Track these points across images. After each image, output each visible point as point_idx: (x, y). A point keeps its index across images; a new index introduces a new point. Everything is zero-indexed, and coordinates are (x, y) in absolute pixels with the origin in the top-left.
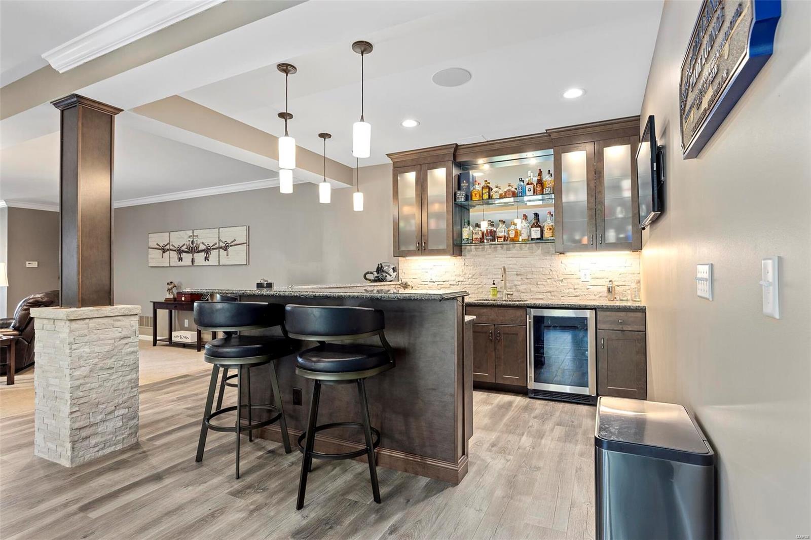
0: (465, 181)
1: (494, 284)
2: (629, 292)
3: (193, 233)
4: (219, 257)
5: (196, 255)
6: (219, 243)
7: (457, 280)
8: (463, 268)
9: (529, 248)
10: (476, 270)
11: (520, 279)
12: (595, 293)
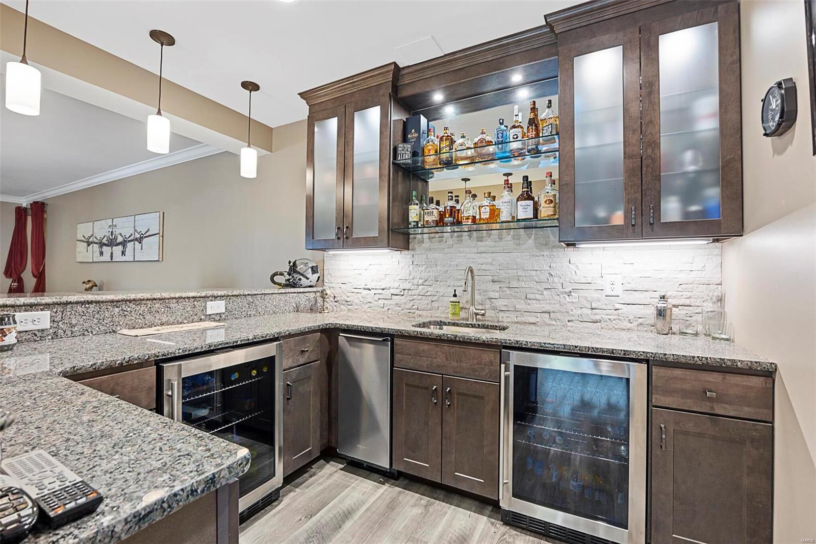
0: (413, 130)
1: (455, 296)
2: (699, 318)
3: (113, 222)
4: (134, 252)
5: (114, 248)
6: (134, 234)
7: (402, 287)
8: (411, 268)
9: (513, 238)
10: (429, 272)
11: (498, 289)
12: (631, 317)
